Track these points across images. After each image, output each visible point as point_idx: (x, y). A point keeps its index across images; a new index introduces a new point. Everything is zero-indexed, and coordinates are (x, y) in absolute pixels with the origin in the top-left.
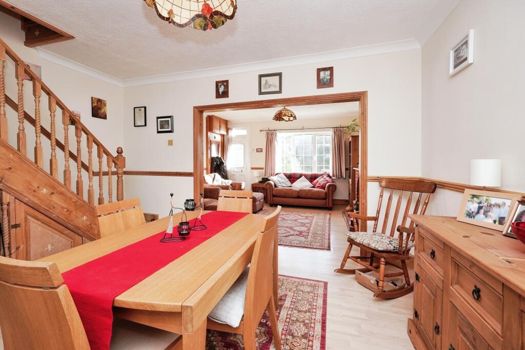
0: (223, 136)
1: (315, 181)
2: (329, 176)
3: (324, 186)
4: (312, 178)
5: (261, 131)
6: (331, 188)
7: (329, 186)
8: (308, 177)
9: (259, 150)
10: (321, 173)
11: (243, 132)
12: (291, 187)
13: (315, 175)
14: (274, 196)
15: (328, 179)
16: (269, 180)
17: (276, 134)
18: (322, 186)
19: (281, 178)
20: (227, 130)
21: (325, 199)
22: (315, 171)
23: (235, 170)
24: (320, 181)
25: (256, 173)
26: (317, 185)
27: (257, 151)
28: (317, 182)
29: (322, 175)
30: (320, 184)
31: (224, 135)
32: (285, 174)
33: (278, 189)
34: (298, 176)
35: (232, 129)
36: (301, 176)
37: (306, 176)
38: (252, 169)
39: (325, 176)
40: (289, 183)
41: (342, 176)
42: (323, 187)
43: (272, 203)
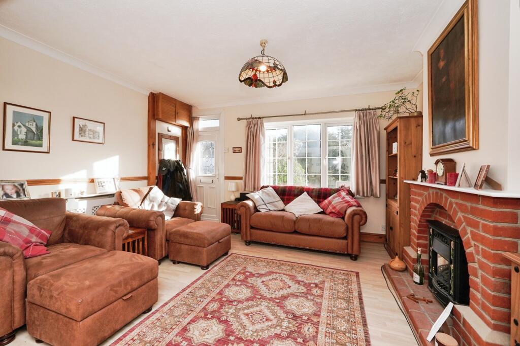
0: (184, 129)
1: (326, 201)
2: (349, 193)
3: (342, 212)
4: (320, 196)
5: (239, 119)
6: (357, 217)
7: (354, 214)
8: (314, 194)
9: (237, 150)
10: (337, 187)
11: (215, 123)
12: (283, 210)
13: (326, 190)
14: (252, 228)
15: (348, 198)
16: (248, 199)
17: (262, 123)
18: (339, 212)
19: (268, 194)
20: (191, 120)
21: (345, 238)
22: (325, 184)
23: (203, 180)
24: (335, 201)
25: (232, 185)
26: (330, 209)
27: (234, 152)
28: (330, 203)
29: (337, 191)
30: (334, 208)
31: (186, 128)
32: (274, 188)
33: (261, 215)
34: (296, 192)
35: (197, 119)
36: (301, 191)
37: (310, 192)
38: (227, 178)
39: (343, 194)
40: (281, 204)
41: (373, 194)
42: (341, 215)
43: (249, 239)
